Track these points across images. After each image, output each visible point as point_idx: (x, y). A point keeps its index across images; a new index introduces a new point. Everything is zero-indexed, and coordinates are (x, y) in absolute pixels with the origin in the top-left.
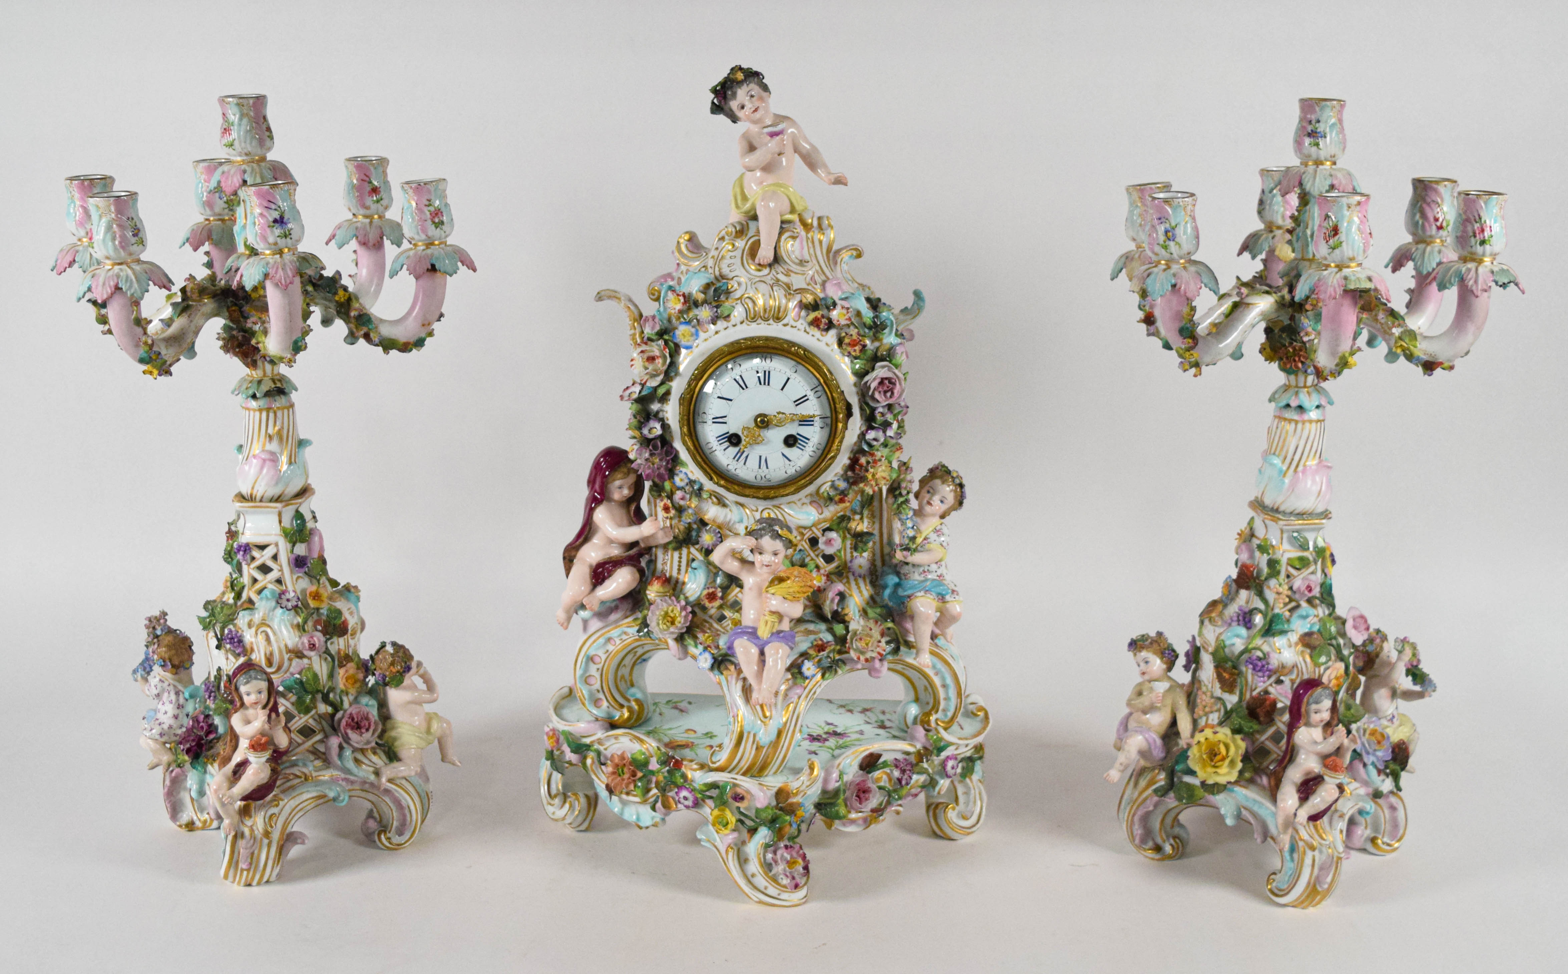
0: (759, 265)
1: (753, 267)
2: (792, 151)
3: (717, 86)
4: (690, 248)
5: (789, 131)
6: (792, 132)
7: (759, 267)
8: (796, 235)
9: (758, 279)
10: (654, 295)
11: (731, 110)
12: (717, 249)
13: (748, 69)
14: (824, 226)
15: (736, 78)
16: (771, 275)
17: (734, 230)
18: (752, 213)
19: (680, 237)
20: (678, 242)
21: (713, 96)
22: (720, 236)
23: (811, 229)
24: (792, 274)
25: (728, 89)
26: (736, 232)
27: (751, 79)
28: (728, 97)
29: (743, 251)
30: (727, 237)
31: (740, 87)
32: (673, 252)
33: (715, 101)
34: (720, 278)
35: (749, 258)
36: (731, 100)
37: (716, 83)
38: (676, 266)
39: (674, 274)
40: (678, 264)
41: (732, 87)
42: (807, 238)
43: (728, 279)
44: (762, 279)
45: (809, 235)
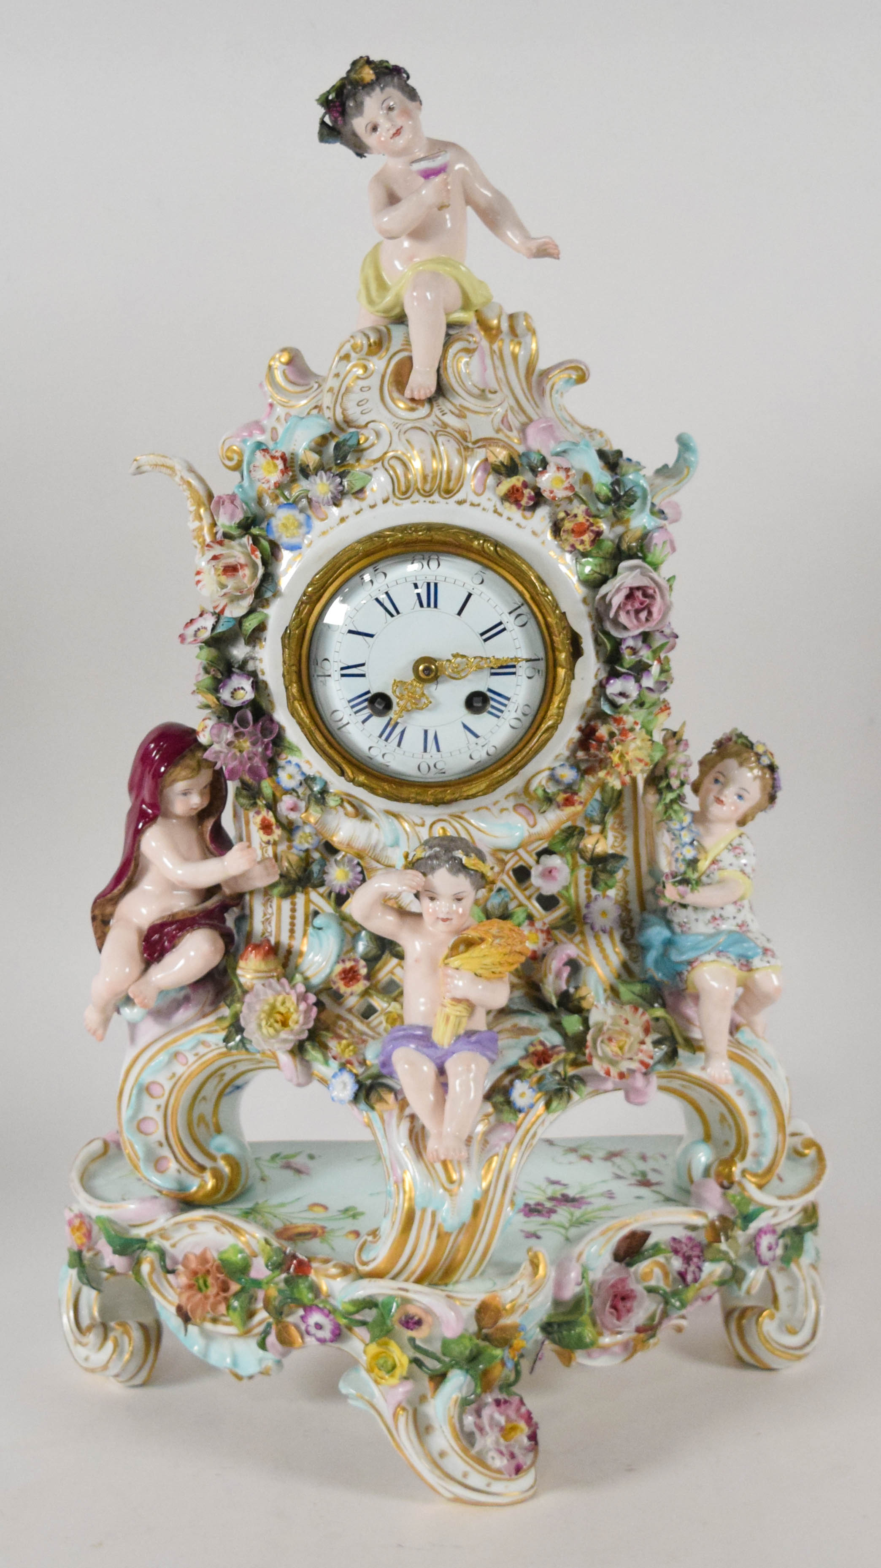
0: (413, 400)
1: (402, 405)
2: (463, 202)
3: (329, 92)
4: (291, 377)
5: (457, 167)
6: (460, 169)
7: (411, 405)
8: (472, 346)
9: (410, 425)
10: (230, 459)
11: (355, 134)
12: (337, 375)
13: (382, 62)
14: (519, 331)
15: (362, 79)
16: (433, 417)
17: (365, 342)
18: (397, 311)
19: (273, 358)
20: (270, 367)
21: (322, 110)
22: (342, 353)
23: (497, 336)
24: (468, 414)
25: (347, 98)
26: (370, 345)
27: (388, 79)
28: (349, 110)
29: (383, 377)
30: (353, 355)
31: (368, 94)
32: (261, 385)
33: (327, 120)
34: (344, 426)
35: (394, 389)
36: (356, 116)
37: (328, 88)
38: (268, 409)
39: (265, 422)
40: (271, 405)
41: (355, 94)
42: (492, 352)
43: (358, 427)
44: (418, 424)
45: (495, 347)
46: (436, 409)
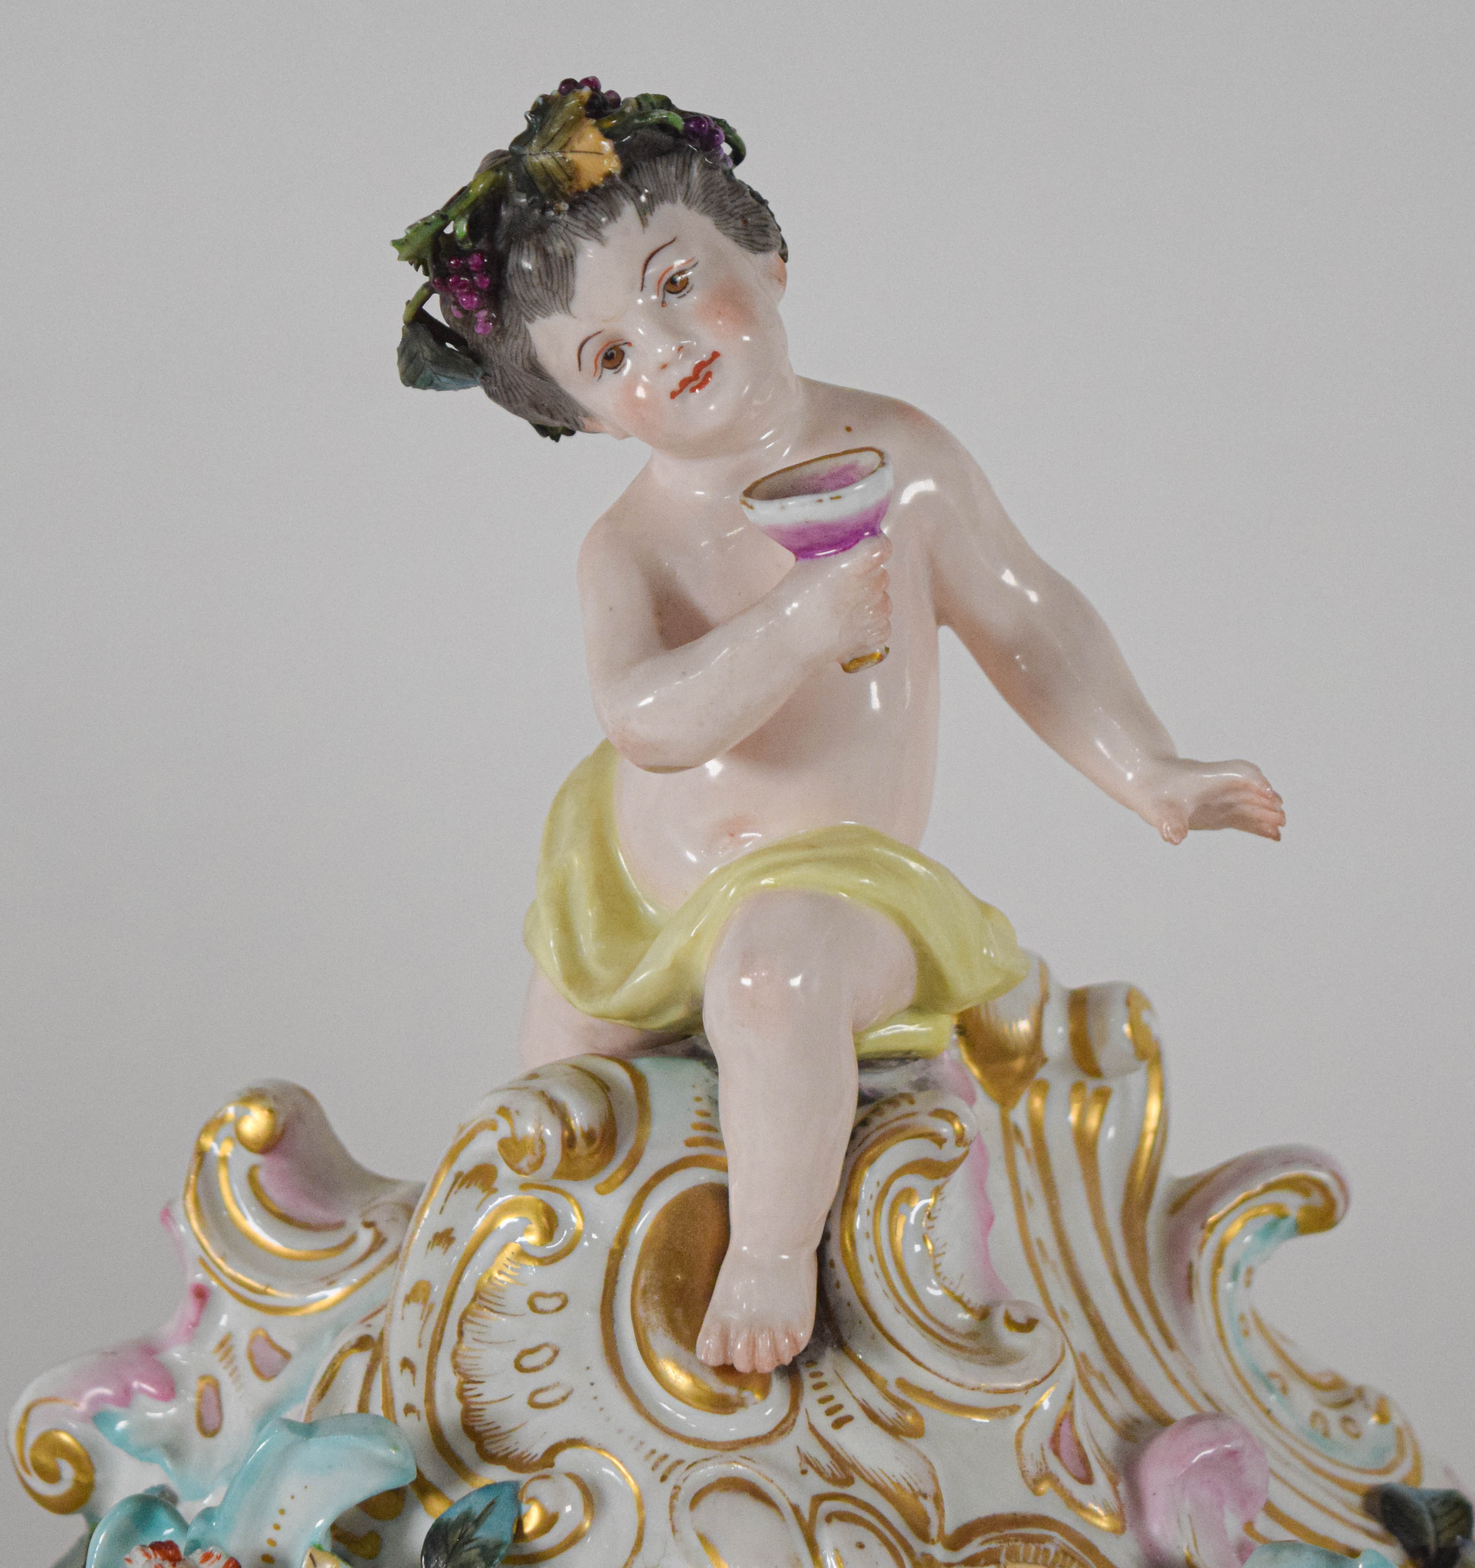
0: (726, 1371)
1: (681, 1380)
3: (444, 216)
4: (278, 1196)
5: (906, 497)
6: (922, 499)
7: (716, 1385)
9: (710, 1471)
10: (51, 1476)
11: (536, 370)
12: (444, 1238)
13: (645, 102)
14: (1105, 1058)
15: (572, 173)
16: (799, 1436)
17: (551, 1132)
18: (675, 1015)
19: (215, 1124)
20: (202, 1154)
21: (419, 279)
22: (466, 1162)
23: (1026, 1076)
24: (932, 1416)
25: (516, 239)
26: (569, 1142)
27: (667, 170)
28: (516, 286)
29: (616, 1257)
30: (504, 1171)
31: (593, 230)
32: (166, 1215)
33: (434, 307)
34: (466, 1449)
35: (654, 1317)
36: (541, 307)
37: (439, 204)
38: (188, 1307)
39: (177, 1355)
40: (201, 1294)
41: (542, 228)
42: (1011, 1133)
43: (517, 1463)
44: (740, 1469)
45: (1019, 1116)
46: (810, 1400)
